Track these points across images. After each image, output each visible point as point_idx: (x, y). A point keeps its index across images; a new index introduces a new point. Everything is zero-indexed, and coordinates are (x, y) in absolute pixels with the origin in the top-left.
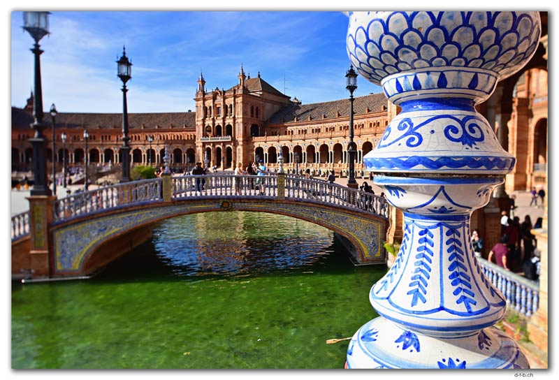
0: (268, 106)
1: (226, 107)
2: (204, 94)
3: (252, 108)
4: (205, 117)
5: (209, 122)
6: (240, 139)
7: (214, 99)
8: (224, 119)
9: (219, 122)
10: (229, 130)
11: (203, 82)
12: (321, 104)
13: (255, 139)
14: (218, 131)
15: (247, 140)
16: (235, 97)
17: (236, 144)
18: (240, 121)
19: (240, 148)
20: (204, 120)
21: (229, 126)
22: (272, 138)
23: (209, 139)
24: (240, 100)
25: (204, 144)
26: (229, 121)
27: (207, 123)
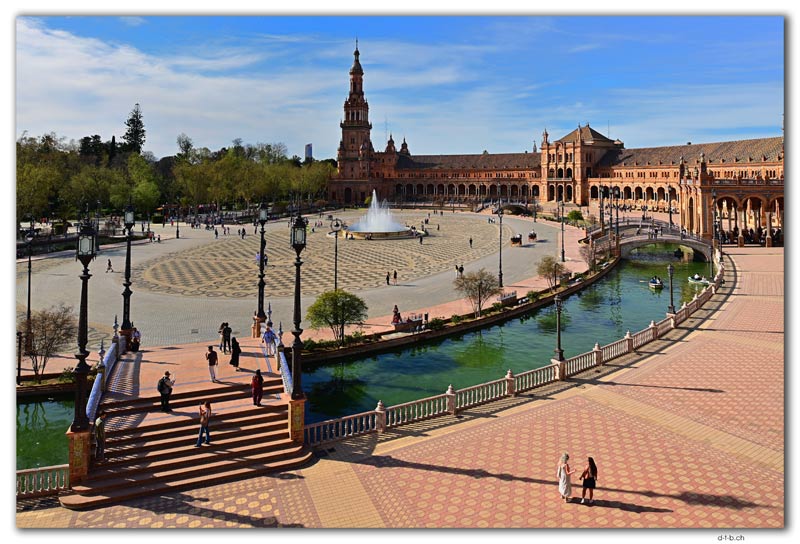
0: (598, 151)
1: (566, 155)
2: (549, 145)
3: (587, 156)
4: (549, 162)
5: (552, 166)
6: (578, 180)
7: (557, 149)
8: (565, 164)
9: (561, 166)
10: (569, 172)
11: (547, 135)
12: (644, 149)
13: (590, 179)
14: (560, 173)
15: (584, 181)
16: (574, 148)
17: (575, 183)
18: (578, 166)
19: (578, 188)
20: (548, 164)
21: (569, 170)
22: (605, 179)
23: (554, 180)
24: (578, 150)
25: (548, 182)
26: (569, 165)
27: (550, 167)
